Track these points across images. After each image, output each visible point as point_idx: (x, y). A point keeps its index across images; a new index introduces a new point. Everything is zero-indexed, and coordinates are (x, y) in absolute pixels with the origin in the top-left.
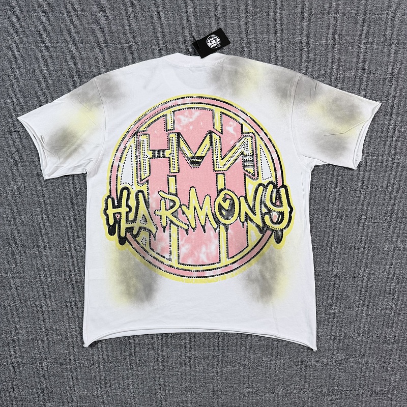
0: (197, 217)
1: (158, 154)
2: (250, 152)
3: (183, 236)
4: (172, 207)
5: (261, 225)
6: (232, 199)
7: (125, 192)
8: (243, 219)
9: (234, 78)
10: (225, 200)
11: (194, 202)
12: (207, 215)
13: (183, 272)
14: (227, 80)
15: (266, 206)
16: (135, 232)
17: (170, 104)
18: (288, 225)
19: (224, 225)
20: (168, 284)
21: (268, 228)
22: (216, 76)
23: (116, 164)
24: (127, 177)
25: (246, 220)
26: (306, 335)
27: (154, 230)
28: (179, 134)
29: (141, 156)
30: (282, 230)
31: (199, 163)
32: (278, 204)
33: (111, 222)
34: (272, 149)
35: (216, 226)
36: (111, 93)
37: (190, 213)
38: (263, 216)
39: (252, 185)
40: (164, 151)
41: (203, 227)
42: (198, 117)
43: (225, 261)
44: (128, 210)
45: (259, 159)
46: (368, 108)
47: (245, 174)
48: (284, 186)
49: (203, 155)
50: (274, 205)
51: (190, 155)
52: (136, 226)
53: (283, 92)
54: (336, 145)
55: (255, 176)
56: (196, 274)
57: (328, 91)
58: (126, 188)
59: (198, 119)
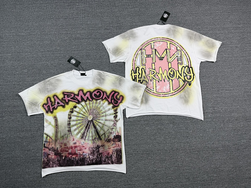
0: (162, 77)
1: (148, 56)
2: (180, 56)
3: (157, 83)
4: (153, 74)
5: (184, 80)
6: (174, 71)
7: (138, 68)
8: (178, 78)
9: (174, 32)
10: (171, 71)
11: (161, 72)
12: (165, 76)
13: (158, 95)
14: (172, 33)
15: (185, 73)
16: (141, 82)
17: (153, 40)
18: (193, 80)
19: (171, 79)
20: (153, 99)
21: (186, 81)
22: (168, 31)
23: (134, 59)
24: (138, 63)
25: (179, 78)
26: (199, 115)
27: (148, 81)
28: (156, 50)
29: (143, 57)
30: (191, 82)
31: (162, 59)
32: (189, 73)
33: (134, 78)
34: (187, 55)
35: (168, 80)
36: (133, 36)
37: (160, 76)
38: (184, 77)
39: (180, 67)
40: (150, 55)
41: (164, 80)
43: (172, 91)
44: (139, 74)
45: (183, 58)
46: (218, 44)
47: (178, 63)
48: (191, 67)
49: (164, 57)
50: (188, 73)
51: (159, 57)
52: (142, 80)
53: (190, 38)
54: (208, 55)
55: (181, 64)
56: (162, 95)
57: (205, 38)
58: (138, 67)
59: (162, 45)
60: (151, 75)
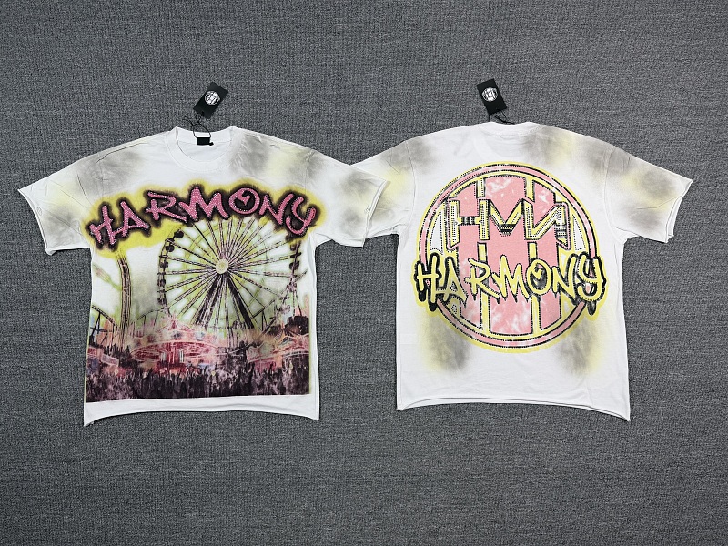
0: (508, 285)
1: (467, 221)
2: (563, 221)
3: (494, 305)
4: (482, 275)
5: (574, 296)
6: (544, 269)
7: (435, 258)
8: (556, 290)
9: (548, 146)
10: (537, 270)
11: (505, 271)
12: (518, 285)
13: (495, 341)
14: (539, 149)
15: (579, 277)
16: (445, 299)
17: (480, 171)
19: (536, 295)
20: (480, 354)
21: (581, 300)
22: (529, 143)
23: (425, 230)
24: (436, 243)
25: (559, 291)
26: (620, 407)
27: (464, 298)
28: (489, 201)
29: (450, 223)
30: (595, 302)
31: (510, 231)
32: (591, 275)
33: (422, 288)
34: (585, 219)
35: (527, 296)
36: (421, 157)
37: (501, 282)
38: (576, 287)
39: (564, 255)
40: (473, 217)
41: (515, 296)
42: (510, 184)
43: (538, 332)
44: (438, 276)
45: (572, 229)
46: (681, 185)
47: (557, 244)
49: (514, 223)
50: (588, 275)
51: (501, 223)
52: (446, 293)
53: (596, 164)
54: (649, 219)
55: (567, 246)
56: (508, 344)
57: (641, 166)
58: (436, 254)
59: (510, 187)
60: (474, 281)
